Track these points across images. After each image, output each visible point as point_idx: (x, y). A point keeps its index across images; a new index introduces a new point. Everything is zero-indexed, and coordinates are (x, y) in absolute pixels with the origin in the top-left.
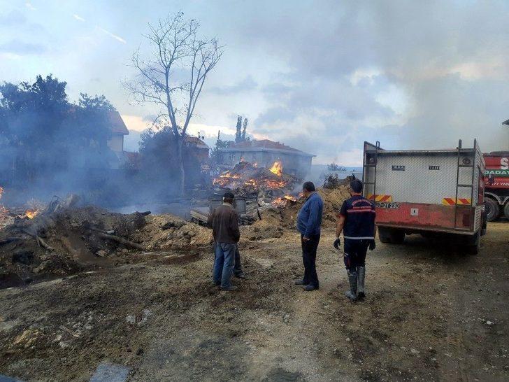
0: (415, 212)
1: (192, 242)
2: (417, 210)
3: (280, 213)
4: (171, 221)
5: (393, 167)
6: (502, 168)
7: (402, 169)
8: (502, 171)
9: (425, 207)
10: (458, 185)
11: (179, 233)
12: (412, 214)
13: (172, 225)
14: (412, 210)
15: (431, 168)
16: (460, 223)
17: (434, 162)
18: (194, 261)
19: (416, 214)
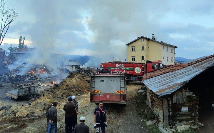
0: (108, 97)
1: (17, 116)
2: (109, 96)
3: (52, 91)
4: (4, 106)
5: (100, 80)
6: (117, 67)
7: (103, 81)
8: (116, 68)
9: (111, 95)
10: (121, 87)
11: (9, 111)
12: (107, 97)
13: (5, 108)
14: (107, 96)
15: (112, 81)
16: (122, 99)
17: (113, 79)
18: (24, 128)
19: (109, 97)
